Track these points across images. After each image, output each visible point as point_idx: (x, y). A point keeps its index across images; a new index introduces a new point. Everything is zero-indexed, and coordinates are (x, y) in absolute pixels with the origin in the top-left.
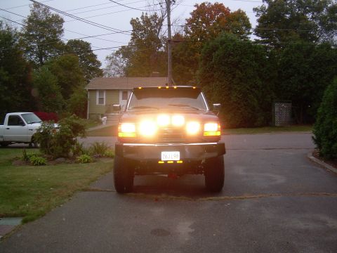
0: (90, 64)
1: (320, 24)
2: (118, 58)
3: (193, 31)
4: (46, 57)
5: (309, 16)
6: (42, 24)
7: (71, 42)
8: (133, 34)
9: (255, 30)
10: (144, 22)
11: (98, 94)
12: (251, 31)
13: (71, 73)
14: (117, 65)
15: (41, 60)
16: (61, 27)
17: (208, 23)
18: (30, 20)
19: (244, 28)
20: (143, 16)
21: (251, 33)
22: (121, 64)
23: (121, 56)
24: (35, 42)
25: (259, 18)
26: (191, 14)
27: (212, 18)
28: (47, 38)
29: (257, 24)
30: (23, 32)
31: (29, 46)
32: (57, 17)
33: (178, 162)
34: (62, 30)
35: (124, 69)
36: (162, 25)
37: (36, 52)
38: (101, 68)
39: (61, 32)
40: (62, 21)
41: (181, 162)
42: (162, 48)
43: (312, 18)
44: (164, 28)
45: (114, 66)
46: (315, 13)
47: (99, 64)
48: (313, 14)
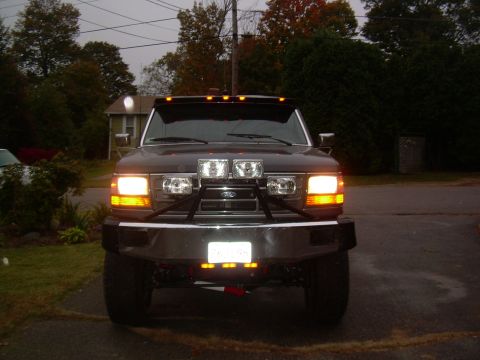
0: (119, 78)
1: (459, 21)
2: (160, 71)
3: (271, 29)
4: (53, 67)
5: (444, 8)
6: (48, 18)
7: (89, 45)
8: (182, 34)
9: (364, 30)
10: (197, 16)
11: (124, 121)
12: (357, 30)
13: (89, 90)
14: (159, 80)
15: (45, 71)
16: (76, 22)
17: (293, 18)
18: (29, 12)
19: (347, 26)
20: (195, 7)
21: (356, 34)
22: (164, 79)
23: (166, 67)
24: (36, 45)
25: (368, 11)
26: (268, 4)
27: (300, 10)
28: (55, 40)
29: (366, 20)
30: (18, 30)
31: (27, 50)
32: (70, 7)
33: (247, 266)
34: (77, 28)
35: (171, 87)
36: (224, 20)
37: (38, 60)
38: (134, 84)
39: (75, 30)
40: (76, 14)
41: (254, 265)
42: (225, 55)
43: (448, 11)
44: (228, 24)
45: (154, 82)
46: (453, 5)
47: (132, 77)
48: (449, 6)
